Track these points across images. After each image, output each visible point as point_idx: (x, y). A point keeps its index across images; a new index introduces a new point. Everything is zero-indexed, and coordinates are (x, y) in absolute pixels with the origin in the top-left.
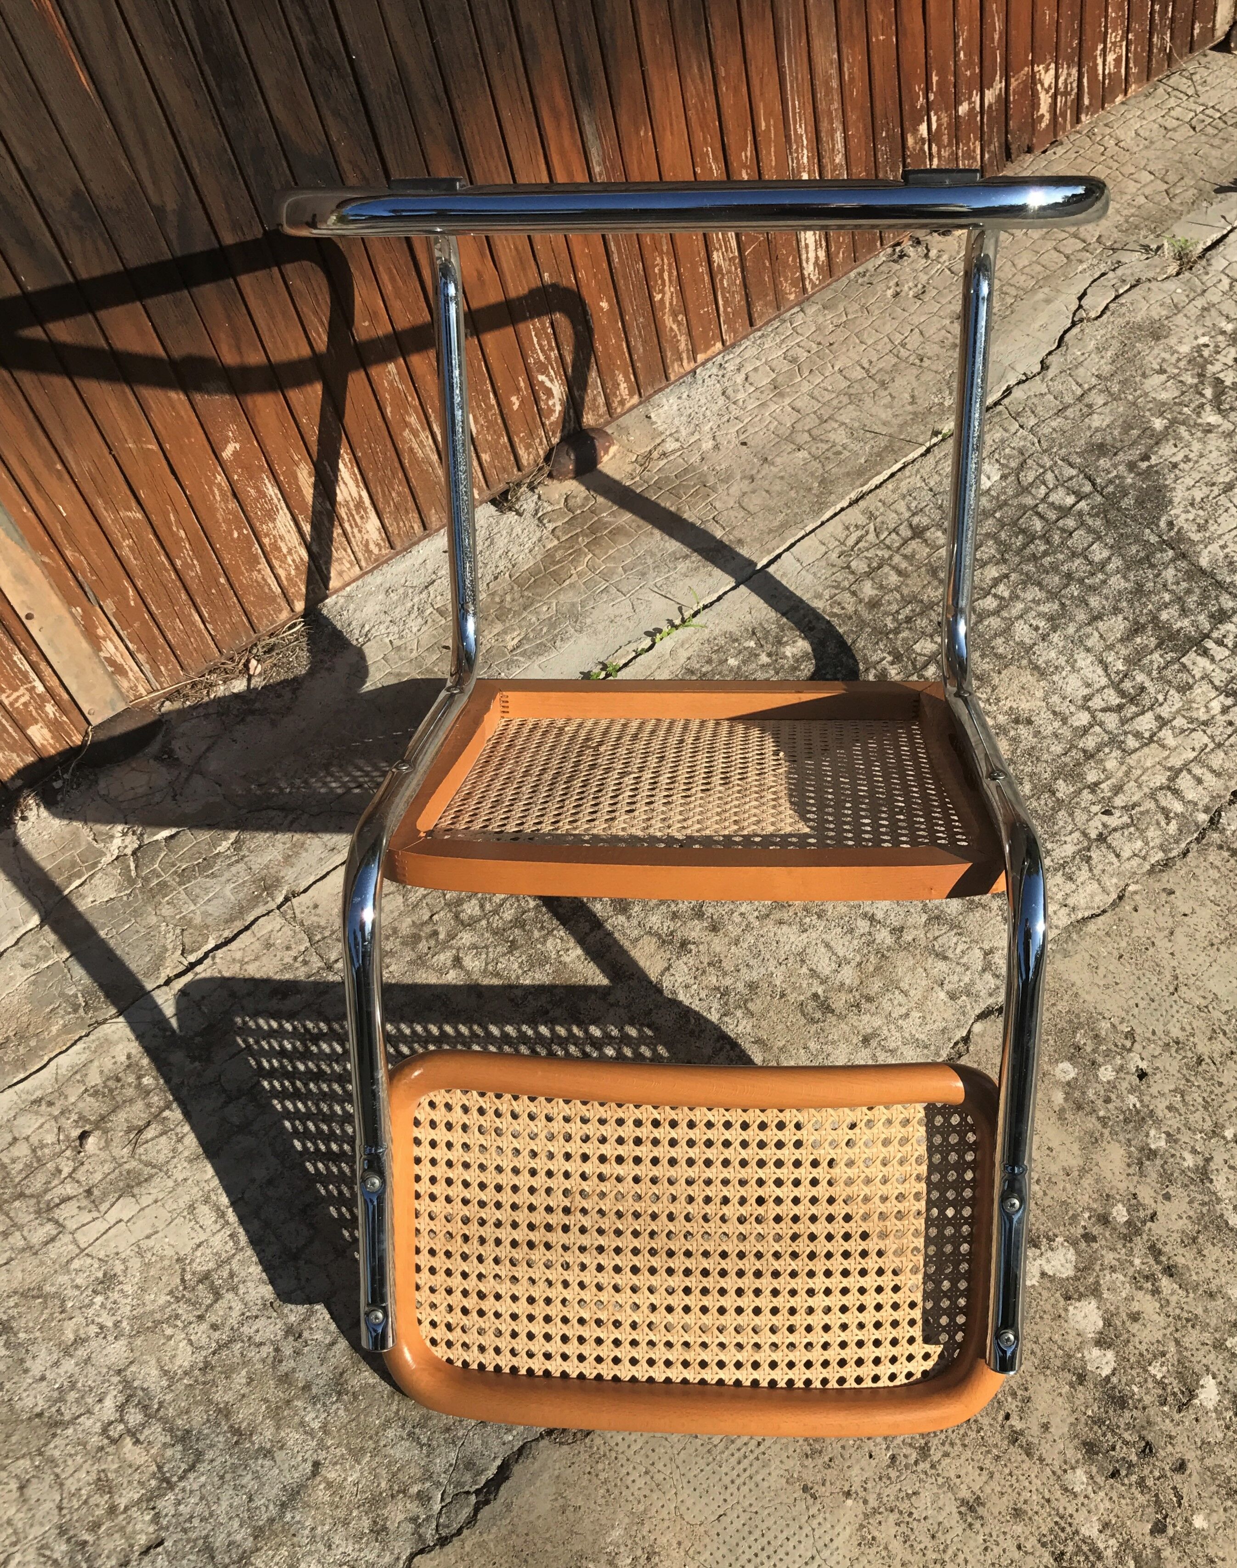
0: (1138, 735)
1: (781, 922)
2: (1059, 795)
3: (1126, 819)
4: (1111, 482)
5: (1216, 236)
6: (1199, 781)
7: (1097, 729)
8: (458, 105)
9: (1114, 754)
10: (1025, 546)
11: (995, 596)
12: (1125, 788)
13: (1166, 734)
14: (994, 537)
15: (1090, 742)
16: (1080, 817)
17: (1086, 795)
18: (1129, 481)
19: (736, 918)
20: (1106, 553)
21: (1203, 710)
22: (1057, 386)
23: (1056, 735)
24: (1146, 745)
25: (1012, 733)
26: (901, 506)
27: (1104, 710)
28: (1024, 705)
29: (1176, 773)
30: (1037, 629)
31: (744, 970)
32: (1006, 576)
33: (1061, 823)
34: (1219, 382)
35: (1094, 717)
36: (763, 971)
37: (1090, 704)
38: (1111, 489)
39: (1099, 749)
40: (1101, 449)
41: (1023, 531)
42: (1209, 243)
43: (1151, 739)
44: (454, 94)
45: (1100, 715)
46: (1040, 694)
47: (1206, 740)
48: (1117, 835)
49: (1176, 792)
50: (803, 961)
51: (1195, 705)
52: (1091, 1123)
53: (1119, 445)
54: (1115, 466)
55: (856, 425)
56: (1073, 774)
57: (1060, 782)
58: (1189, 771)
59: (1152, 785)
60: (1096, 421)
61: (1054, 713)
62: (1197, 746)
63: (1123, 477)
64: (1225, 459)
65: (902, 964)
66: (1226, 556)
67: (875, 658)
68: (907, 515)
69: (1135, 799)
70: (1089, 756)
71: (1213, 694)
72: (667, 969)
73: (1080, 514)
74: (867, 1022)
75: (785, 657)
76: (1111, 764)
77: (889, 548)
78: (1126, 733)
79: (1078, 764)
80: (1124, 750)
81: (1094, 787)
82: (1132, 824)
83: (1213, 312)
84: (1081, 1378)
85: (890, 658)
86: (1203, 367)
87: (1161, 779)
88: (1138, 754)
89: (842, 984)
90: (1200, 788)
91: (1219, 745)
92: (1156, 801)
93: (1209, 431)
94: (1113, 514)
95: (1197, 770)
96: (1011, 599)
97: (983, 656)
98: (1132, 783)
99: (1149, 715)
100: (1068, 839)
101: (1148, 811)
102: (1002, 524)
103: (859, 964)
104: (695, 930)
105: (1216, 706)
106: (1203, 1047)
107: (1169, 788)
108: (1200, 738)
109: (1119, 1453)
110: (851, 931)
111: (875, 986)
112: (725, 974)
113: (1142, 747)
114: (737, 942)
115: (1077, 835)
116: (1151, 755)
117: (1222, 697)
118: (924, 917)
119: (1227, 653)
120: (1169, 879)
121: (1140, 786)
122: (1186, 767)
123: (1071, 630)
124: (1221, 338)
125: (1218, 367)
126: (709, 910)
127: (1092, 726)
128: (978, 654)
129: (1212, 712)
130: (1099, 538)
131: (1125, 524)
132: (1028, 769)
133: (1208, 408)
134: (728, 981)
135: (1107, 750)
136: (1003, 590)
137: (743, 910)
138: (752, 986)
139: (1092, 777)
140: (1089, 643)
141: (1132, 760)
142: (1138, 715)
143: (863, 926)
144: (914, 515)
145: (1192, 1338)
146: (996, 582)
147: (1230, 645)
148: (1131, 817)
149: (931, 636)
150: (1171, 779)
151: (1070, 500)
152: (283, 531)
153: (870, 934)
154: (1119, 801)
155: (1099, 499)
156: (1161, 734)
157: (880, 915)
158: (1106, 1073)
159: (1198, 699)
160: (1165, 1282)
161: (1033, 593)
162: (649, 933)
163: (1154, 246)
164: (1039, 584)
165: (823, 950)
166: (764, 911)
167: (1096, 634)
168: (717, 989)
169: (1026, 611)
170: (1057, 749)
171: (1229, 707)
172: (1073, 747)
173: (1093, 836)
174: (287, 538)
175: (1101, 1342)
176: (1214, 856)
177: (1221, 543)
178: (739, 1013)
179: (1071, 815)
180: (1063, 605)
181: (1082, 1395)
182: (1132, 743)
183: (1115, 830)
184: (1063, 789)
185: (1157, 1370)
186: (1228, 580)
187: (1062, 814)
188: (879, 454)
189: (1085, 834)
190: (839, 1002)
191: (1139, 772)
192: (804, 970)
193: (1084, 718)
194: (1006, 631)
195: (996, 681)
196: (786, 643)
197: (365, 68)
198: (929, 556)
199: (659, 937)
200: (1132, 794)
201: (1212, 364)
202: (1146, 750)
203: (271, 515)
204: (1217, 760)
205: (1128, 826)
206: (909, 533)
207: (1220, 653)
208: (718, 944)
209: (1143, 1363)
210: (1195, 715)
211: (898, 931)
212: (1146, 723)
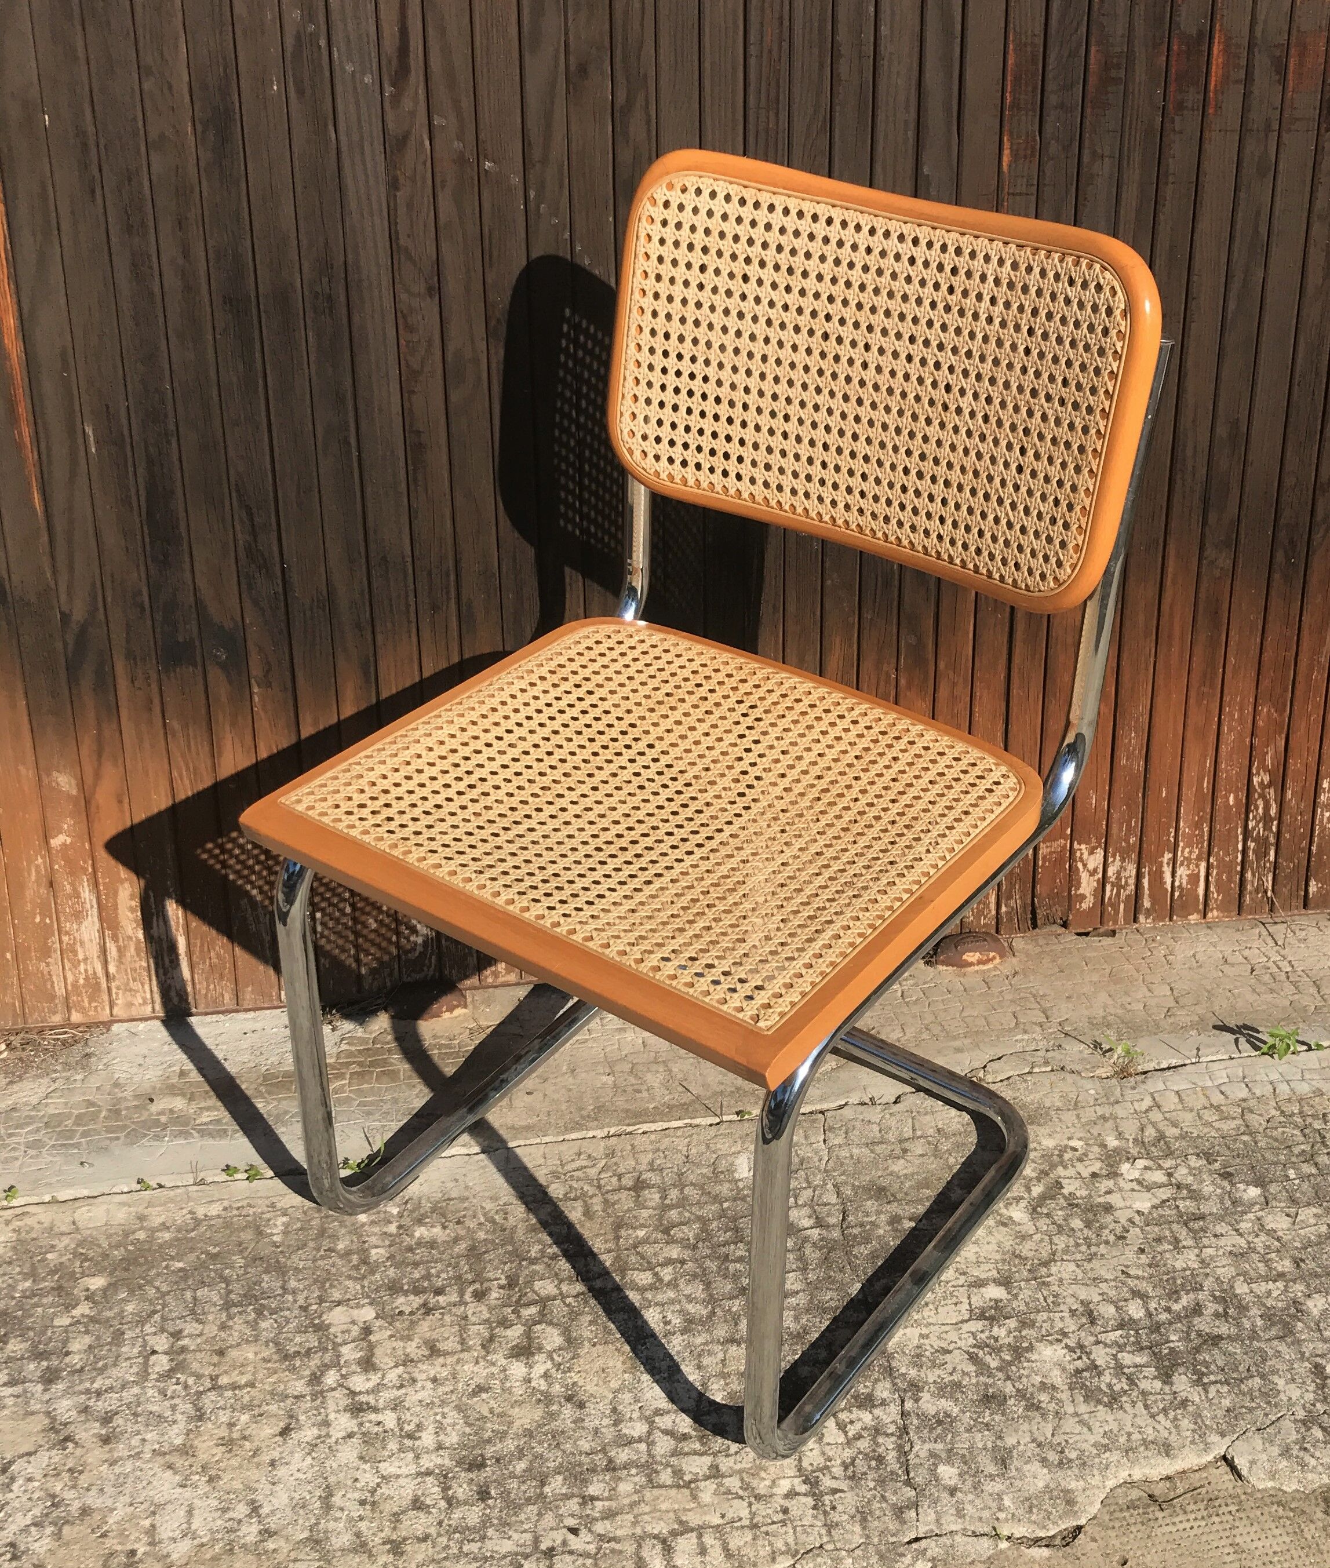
0: (678, 1473)
1: (170, 1467)
2: (547, 1490)
3: (592, 1548)
4: (862, 1225)
5: (1174, 1062)
6: (703, 1551)
7: (643, 1446)
8: (380, 638)
9: (637, 1479)
10: (726, 1244)
11: (656, 1274)
12: (619, 1518)
13: (710, 1486)
14: (704, 1221)
15: (623, 1455)
16: (549, 1519)
17: (573, 1505)
18: (881, 1232)
19: (135, 1441)
20: (798, 1286)
21: (768, 1483)
22: (892, 1122)
23: (596, 1431)
24: (679, 1487)
25: (555, 1407)
26: (645, 1159)
27: (666, 1432)
28: (589, 1386)
29: (685, 1528)
30: (667, 1323)
31: (94, 1492)
32: (683, 1262)
33: (522, 1517)
34: (1059, 1185)
35: (649, 1433)
36: (109, 1503)
37: (657, 1419)
38: (856, 1231)
39: (626, 1467)
40: (880, 1192)
41: (737, 1230)
42: (1164, 1065)
43: (687, 1485)
44: (378, 629)
45: (657, 1434)
46: (614, 1384)
47: (745, 1513)
48: (568, 1558)
49: (668, 1550)
50: (154, 1513)
51: (763, 1474)
53: (899, 1196)
54: (879, 1213)
55: (680, 1076)
56: (578, 1477)
57: (560, 1478)
58: (700, 1536)
59: (649, 1529)
60: (898, 1167)
61: (614, 1410)
62: (729, 1515)
63: (878, 1226)
64: (998, 1257)
66: (919, 1347)
67: (491, 1275)
68: (644, 1167)
69: (619, 1533)
70: (611, 1467)
71: (792, 1472)
72: (30, 1454)
73: (805, 1240)
75: (412, 1236)
76: (625, 1487)
77: (599, 1187)
78: (668, 1465)
79: (593, 1470)
80: (650, 1481)
81: (587, 1500)
82: (594, 1557)
83: (1110, 1124)
85: (503, 1282)
86: (1053, 1166)
87: (661, 1528)
88: (663, 1491)
89: (168, 1555)
90: (699, 1559)
91: (754, 1526)
92: (640, 1546)
93: (1004, 1225)
94: (837, 1255)
95: (709, 1540)
96: (668, 1284)
97: (591, 1323)
98: (630, 1517)
99: (707, 1460)
100: (515, 1536)
101: (621, 1552)
102: (722, 1214)
103: (202, 1545)
104: (88, 1432)
105: (784, 1485)
107: (664, 1541)
108: (740, 1509)
110: (225, 1510)
112: (74, 1487)
113: (671, 1487)
114: (113, 1463)
115: (528, 1536)
116: (671, 1500)
117: (797, 1481)
118: (306, 1534)
119: (842, 1439)
121: (635, 1524)
122: (700, 1531)
123: (699, 1340)
124: (1096, 1149)
125: (1070, 1172)
126: (118, 1421)
127: (640, 1440)
128: (589, 1318)
129: (775, 1490)
130: (804, 1270)
131: (841, 1270)
132: (539, 1449)
133: (1023, 1204)
134: (69, 1495)
135: (634, 1471)
136: (667, 1274)
137: (148, 1436)
138: (85, 1512)
139: (594, 1489)
140: (706, 1361)
141: (648, 1495)
142: (695, 1453)
143: (241, 1510)
144: (652, 1170)
146: (669, 1262)
147: (850, 1434)
148: (599, 1549)
149: (561, 1281)
150: (674, 1534)
151: (806, 1223)
152: (86, 937)
153: (240, 1521)
154: (600, 1527)
155: (836, 1234)
156: (701, 1485)
157: (264, 1511)
159: (772, 1470)
161: (697, 1290)
162: (48, 1414)
163: (1106, 1047)
164: (708, 1285)
165: (182, 1513)
166: (166, 1449)
167: (721, 1355)
168: (53, 1496)
169: (672, 1302)
170: (585, 1445)
171: (797, 1494)
172: (604, 1450)
173: (543, 1547)
174: (87, 945)
177: (925, 1331)
178: (49, 1530)
179: (540, 1515)
180: (713, 1313)
182: (665, 1477)
183: (571, 1553)
184: (556, 1485)
186: (903, 1370)
187: (532, 1510)
188: (671, 1107)
189: (536, 1541)
191: (647, 1509)
192: (147, 1523)
193: (638, 1429)
195: (582, 1352)
196: (425, 1225)
197: (295, 577)
198: (629, 1210)
199: (54, 1419)
200: (620, 1526)
201: (1065, 1167)
202: (673, 1492)
203: (78, 916)
204: (739, 1539)
205: (588, 1555)
206: (630, 1184)
208: (97, 1454)
210: (755, 1483)
211: (267, 1534)
212: (696, 1465)
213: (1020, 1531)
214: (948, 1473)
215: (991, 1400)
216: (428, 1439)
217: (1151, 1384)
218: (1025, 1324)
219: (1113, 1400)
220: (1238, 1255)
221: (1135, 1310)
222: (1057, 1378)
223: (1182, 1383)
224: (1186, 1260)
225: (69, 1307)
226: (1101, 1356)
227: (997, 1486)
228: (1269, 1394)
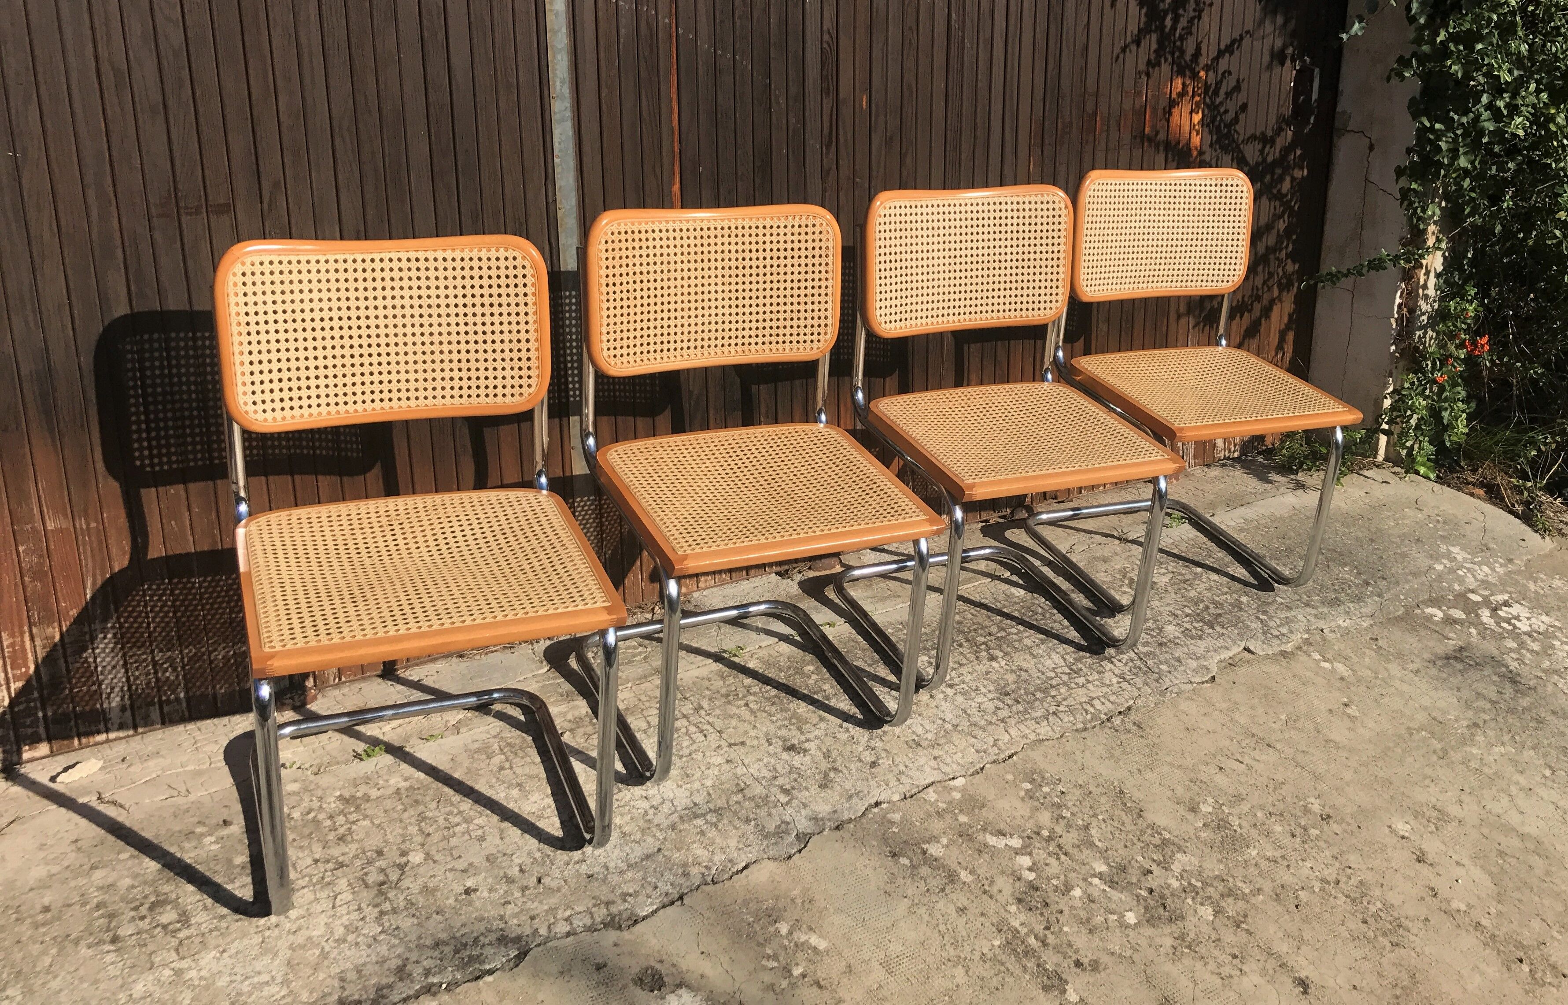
0: (1076, 683)
3: (1067, 709)
7: (1058, 678)
9: (1064, 688)
12: (1068, 699)
13: (1090, 686)
15: (1054, 682)
24: (1080, 687)
27: (1061, 673)
28: (1025, 665)
29: (1092, 699)
33: (1036, 705)
35: (1057, 674)
39: (1057, 685)
43: (1082, 686)
45: (1059, 674)
48: (1062, 714)
49: (1092, 705)
51: (1105, 679)
52: (1036, 804)
56: (1045, 691)
59: (1081, 700)
61: (1039, 670)
62: (1104, 692)
65: (956, 737)
67: (957, 639)
68: (979, 598)
69: (1072, 703)
70: (1052, 686)
74: (936, 752)
76: (1062, 691)
78: (1071, 682)
80: (1069, 687)
82: (1070, 711)
84: (1019, 879)
87: (1085, 699)
88: (1076, 689)
92: (1082, 706)
96: (1024, 630)
98: (1071, 698)
99: (1083, 678)
100: (1039, 711)
101: (1077, 709)
102: (1023, 606)
103: (936, 733)
105: (1115, 680)
106: (1092, 788)
107: (1089, 703)
108: (1105, 690)
109: (1033, 903)
110: (933, 723)
111: (942, 741)
115: (1043, 710)
116: (1081, 691)
117: (1118, 678)
118: (969, 723)
119: (1122, 664)
120: (1084, 734)
121: (1075, 700)
122: (1098, 698)
123: (1050, 645)
124: (1135, 566)
125: (1132, 574)
127: (1055, 677)
128: (1006, 645)
129: (1113, 682)
132: (1024, 686)
133: (1125, 586)
135: (1061, 686)
136: (1020, 627)
139: (1053, 693)
140: (1058, 650)
141: (1072, 691)
142: (1077, 677)
144: (983, 598)
145: (1072, 875)
147: (1124, 662)
148: (1069, 709)
149: (985, 636)
150: (1090, 700)
154: (1064, 703)
156: (1087, 685)
158: (1046, 789)
160: (1063, 857)
175: (1030, 869)
176: (1107, 730)
181: (1018, 884)
182: (1073, 685)
184: (1039, 695)
185: (1054, 882)
190: (925, 744)
191: (1075, 695)
193: (1053, 674)
194: (1020, 640)
200: (1070, 701)
202: (1079, 689)
204: (1113, 698)
205: (1068, 712)
207: (1118, 664)
209: (1049, 879)
211: (955, 726)
212: (1081, 681)
213: (1197, 680)
214: (1164, 667)
215: (1161, 645)
216: (983, 690)
217: (1208, 631)
218: (1156, 621)
219: (1200, 638)
220: (1210, 589)
221: (1187, 610)
222: (1177, 634)
223: (1218, 628)
224: (1192, 594)
225: (809, 677)
226: (1188, 626)
227: (1181, 668)
228: (1248, 627)
